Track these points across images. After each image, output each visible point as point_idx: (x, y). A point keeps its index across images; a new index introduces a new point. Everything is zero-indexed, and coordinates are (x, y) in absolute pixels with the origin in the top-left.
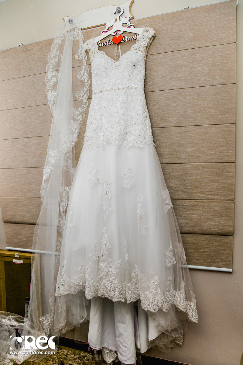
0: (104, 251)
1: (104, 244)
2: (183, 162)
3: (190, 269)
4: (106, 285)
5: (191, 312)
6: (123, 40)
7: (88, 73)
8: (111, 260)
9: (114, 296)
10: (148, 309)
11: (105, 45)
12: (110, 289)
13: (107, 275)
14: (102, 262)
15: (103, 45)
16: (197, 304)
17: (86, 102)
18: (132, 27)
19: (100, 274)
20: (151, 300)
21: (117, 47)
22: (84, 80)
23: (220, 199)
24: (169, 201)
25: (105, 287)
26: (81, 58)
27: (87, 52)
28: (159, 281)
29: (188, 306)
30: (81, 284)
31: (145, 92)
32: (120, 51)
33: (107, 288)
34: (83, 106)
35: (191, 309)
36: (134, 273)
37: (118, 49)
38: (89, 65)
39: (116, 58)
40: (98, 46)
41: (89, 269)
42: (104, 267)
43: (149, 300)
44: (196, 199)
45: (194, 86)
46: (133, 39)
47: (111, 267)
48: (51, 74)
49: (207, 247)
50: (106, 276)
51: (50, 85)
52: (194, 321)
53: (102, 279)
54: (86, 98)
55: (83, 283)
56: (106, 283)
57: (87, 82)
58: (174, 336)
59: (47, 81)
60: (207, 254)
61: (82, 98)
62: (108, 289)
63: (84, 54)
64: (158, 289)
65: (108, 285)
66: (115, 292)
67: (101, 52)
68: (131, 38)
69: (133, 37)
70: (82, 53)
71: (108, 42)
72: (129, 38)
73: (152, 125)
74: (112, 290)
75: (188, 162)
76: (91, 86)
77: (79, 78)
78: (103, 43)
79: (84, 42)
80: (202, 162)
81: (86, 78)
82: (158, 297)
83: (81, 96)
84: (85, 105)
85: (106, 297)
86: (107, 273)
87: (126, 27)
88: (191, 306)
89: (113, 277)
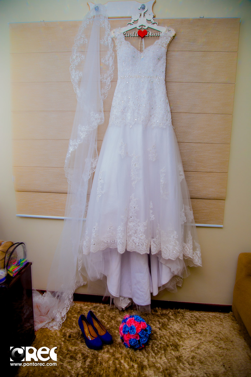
0: (133, 214)
1: (132, 207)
2: (191, 141)
3: (197, 227)
4: (135, 241)
5: (197, 258)
6: (148, 34)
7: (114, 59)
8: (139, 220)
9: (142, 249)
10: (169, 258)
11: (131, 36)
12: (139, 244)
13: (136, 233)
14: (130, 222)
15: (128, 36)
16: (202, 252)
17: (109, 84)
18: (155, 24)
19: (129, 232)
20: (171, 251)
21: (141, 40)
22: (109, 64)
23: (217, 171)
24: (182, 173)
25: (134, 242)
26: (107, 44)
27: (113, 40)
28: (177, 235)
29: (195, 254)
30: (109, 242)
31: (166, 82)
32: (144, 44)
33: (135, 244)
34: (105, 87)
35: (198, 256)
36: (157, 230)
37: (141, 42)
38: (115, 51)
39: (139, 49)
40: (124, 36)
41: (120, 228)
42: (132, 226)
43: (170, 251)
44: (199, 171)
45: (203, 82)
46: (156, 35)
47: (139, 226)
48: (76, 55)
49: (205, 209)
50: (134, 234)
51: (74, 64)
52: (199, 265)
53: (130, 236)
54: (110, 81)
55: (110, 241)
56: (134, 240)
57: (112, 67)
58: (178, 280)
59: (72, 60)
60: (205, 214)
61: (105, 80)
62: (137, 244)
63: (111, 41)
64: (177, 242)
65: (137, 240)
66: (143, 246)
67: (127, 42)
68: (155, 34)
69: (157, 33)
70: (108, 40)
71: (133, 34)
72: (153, 34)
73: (171, 110)
74: (140, 245)
75: (194, 142)
76: (116, 71)
77: (103, 62)
78: (129, 34)
79: (111, 30)
80: (206, 142)
81: (111, 63)
82: (177, 248)
83: (105, 78)
84: (108, 87)
85: (134, 251)
86: (135, 231)
87: (150, 23)
88: (197, 254)
89: (141, 234)
